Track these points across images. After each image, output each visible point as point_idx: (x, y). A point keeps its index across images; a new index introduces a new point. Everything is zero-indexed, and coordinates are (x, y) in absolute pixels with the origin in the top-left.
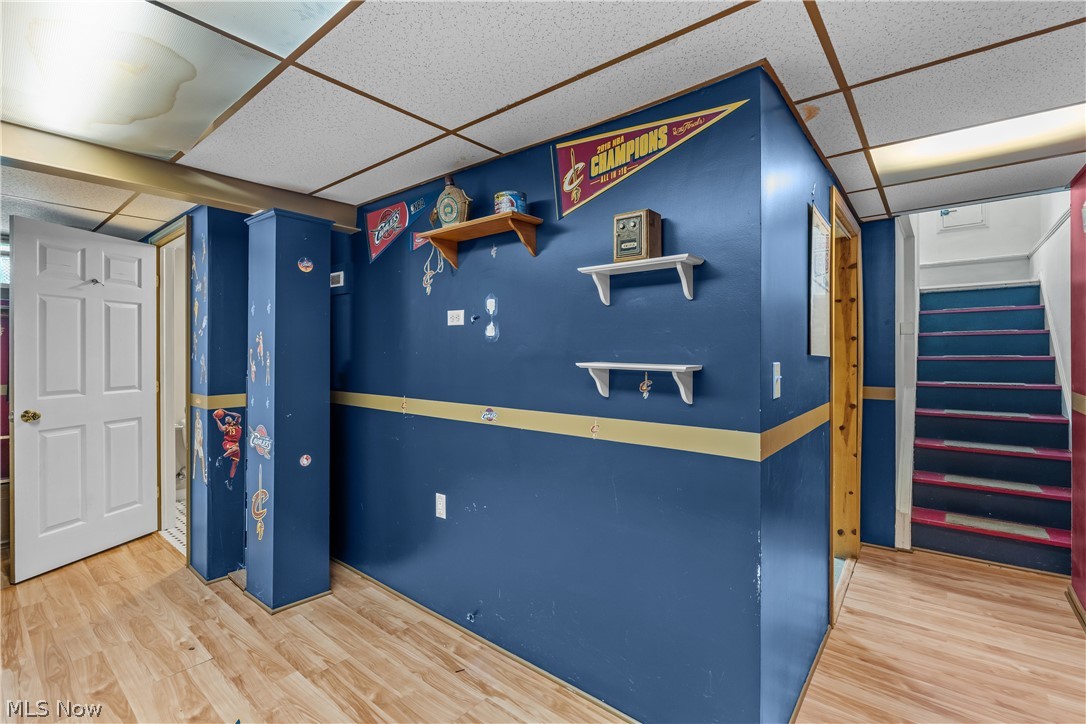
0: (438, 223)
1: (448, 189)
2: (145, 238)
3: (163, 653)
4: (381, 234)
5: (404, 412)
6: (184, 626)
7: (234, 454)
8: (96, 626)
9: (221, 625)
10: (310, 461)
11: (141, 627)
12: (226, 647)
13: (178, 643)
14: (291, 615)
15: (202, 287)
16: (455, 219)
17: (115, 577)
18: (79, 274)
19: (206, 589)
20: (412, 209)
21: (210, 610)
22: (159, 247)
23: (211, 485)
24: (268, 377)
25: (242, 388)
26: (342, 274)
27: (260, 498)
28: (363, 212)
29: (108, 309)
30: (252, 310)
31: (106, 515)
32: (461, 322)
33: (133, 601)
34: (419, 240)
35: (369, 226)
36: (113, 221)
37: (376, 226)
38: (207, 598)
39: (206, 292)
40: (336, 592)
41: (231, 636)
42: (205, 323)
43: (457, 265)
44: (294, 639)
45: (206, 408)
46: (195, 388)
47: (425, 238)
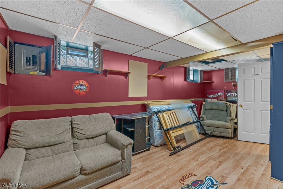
3: (237, 164)
6: (248, 165)
11: (242, 158)
12: (248, 173)
13: (242, 166)
18: (253, 73)
19: (267, 162)
29: (262, 81)
31: (261, 134)
38: (264, 164)
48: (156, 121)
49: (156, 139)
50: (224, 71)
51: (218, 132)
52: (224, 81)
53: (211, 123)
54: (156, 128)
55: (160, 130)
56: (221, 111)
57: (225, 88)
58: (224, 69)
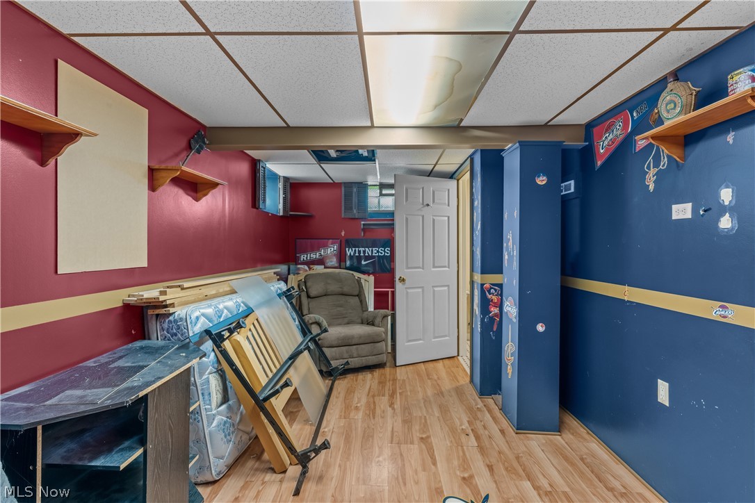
0: (660, 121)
1: (670, 86)
2: (451, 176)
3: (453, 430)
4: (604, 145)
5: (626, 299)
6: (465, 420)
7: (496, 315)
8: (425, 401)
9: (485, 427)
10: (544, 328)
11: (444, 410)
12: (486, 442)
13: (461, 428)
14: (528, 439)
15: (478, 203)
16: (679, 113)
17: (436, 377)
18: (421, 201)
19: (479, 400)
20: (635, 114)
21: (479, 414)
22: (458, 180)
23: (482, 333)
24: (515, 263)
25: (499, 271)
26: (572, 182)
27: (510, 348)
28: (590, 129)
29: (434, 220)
30: (506, 216)
31: (433, 340)
32: (689, 215)
33: (442, 393)
34: (641, 142)
35: (595, 139)
36: (436, 168)
37: (601, 137)
38: (479, 406)
39: (480, 206)
40: (564, 435)
41: (490, 437)
42: (479, 227)
43: (684, 158)
44: (529, 458)
45: (480, 282)
46: (475, 269)
47: (646, 138)
48: (210, 373)
49: (213, 453)
50: (341, 188)
51: (359, 356)
52: (343, 216)
53: (343, 334)
54: (210, 404)
55: (224, 407)
56: (347, 297)
57: (343, 234)
58: (341, 183)
